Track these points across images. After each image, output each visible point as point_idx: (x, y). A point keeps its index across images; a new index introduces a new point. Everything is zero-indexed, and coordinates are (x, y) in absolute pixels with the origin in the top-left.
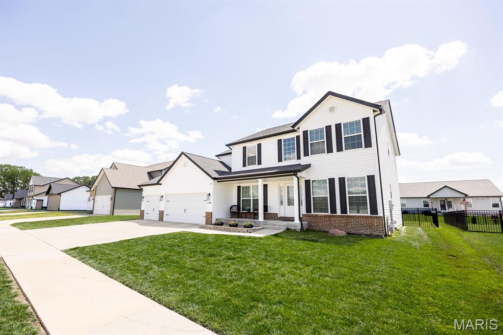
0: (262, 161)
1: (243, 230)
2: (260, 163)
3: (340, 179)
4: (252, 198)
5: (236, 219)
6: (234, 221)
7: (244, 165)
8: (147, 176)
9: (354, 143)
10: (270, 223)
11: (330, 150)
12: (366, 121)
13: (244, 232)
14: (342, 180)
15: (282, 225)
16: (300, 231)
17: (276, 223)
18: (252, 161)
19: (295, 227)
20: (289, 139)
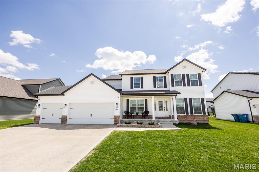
0: (144, 87)
1: (156, 126)
2: (142, 87)
3: (189, 99)
4: (137, 107)
5: (137, 119)
6: (136, 121)
7: (132, 88)
8: (22, 88)
9: (195, 84)
10: (161, 121)
11: (184, 85)
12: (199, 75)
13: (157, 127)
14: (190, 99)
15: (168, 121)
16: (178, 124)
17: (165, 121)
18: (137, 86)
19: (176, 122)
20: (160, 77)
